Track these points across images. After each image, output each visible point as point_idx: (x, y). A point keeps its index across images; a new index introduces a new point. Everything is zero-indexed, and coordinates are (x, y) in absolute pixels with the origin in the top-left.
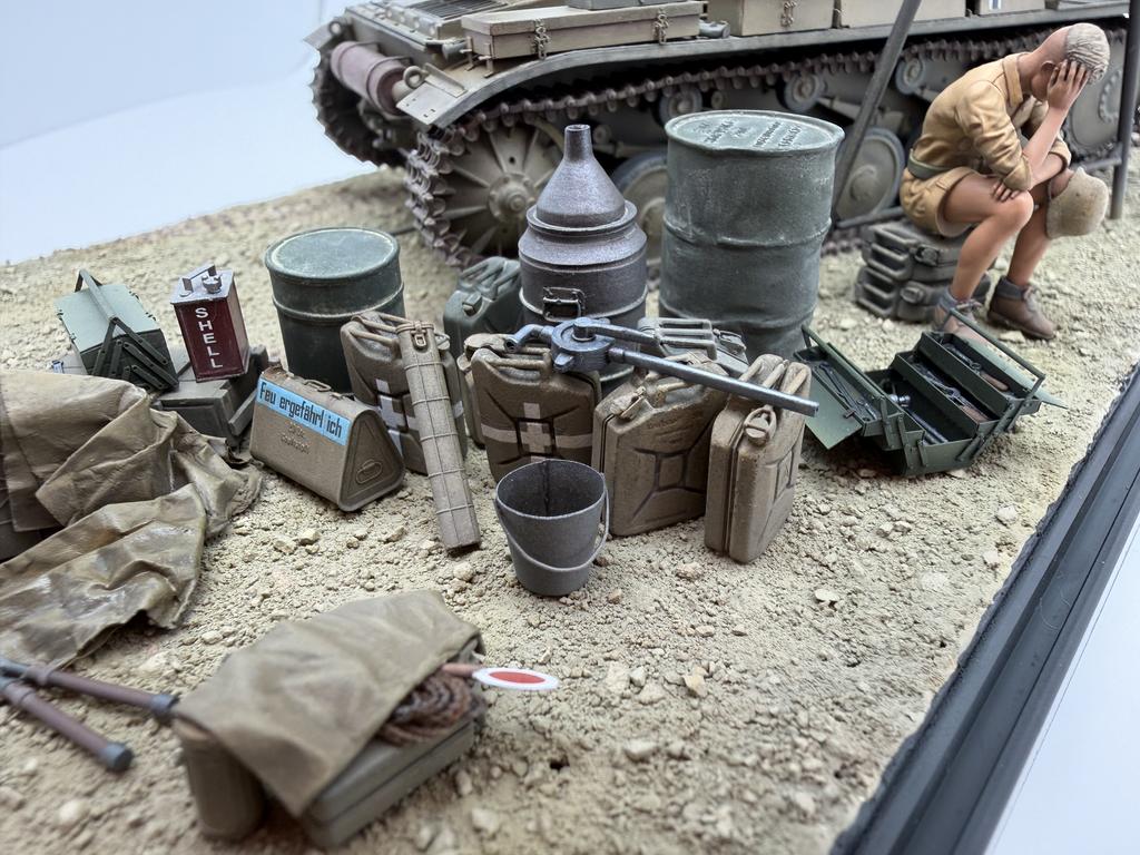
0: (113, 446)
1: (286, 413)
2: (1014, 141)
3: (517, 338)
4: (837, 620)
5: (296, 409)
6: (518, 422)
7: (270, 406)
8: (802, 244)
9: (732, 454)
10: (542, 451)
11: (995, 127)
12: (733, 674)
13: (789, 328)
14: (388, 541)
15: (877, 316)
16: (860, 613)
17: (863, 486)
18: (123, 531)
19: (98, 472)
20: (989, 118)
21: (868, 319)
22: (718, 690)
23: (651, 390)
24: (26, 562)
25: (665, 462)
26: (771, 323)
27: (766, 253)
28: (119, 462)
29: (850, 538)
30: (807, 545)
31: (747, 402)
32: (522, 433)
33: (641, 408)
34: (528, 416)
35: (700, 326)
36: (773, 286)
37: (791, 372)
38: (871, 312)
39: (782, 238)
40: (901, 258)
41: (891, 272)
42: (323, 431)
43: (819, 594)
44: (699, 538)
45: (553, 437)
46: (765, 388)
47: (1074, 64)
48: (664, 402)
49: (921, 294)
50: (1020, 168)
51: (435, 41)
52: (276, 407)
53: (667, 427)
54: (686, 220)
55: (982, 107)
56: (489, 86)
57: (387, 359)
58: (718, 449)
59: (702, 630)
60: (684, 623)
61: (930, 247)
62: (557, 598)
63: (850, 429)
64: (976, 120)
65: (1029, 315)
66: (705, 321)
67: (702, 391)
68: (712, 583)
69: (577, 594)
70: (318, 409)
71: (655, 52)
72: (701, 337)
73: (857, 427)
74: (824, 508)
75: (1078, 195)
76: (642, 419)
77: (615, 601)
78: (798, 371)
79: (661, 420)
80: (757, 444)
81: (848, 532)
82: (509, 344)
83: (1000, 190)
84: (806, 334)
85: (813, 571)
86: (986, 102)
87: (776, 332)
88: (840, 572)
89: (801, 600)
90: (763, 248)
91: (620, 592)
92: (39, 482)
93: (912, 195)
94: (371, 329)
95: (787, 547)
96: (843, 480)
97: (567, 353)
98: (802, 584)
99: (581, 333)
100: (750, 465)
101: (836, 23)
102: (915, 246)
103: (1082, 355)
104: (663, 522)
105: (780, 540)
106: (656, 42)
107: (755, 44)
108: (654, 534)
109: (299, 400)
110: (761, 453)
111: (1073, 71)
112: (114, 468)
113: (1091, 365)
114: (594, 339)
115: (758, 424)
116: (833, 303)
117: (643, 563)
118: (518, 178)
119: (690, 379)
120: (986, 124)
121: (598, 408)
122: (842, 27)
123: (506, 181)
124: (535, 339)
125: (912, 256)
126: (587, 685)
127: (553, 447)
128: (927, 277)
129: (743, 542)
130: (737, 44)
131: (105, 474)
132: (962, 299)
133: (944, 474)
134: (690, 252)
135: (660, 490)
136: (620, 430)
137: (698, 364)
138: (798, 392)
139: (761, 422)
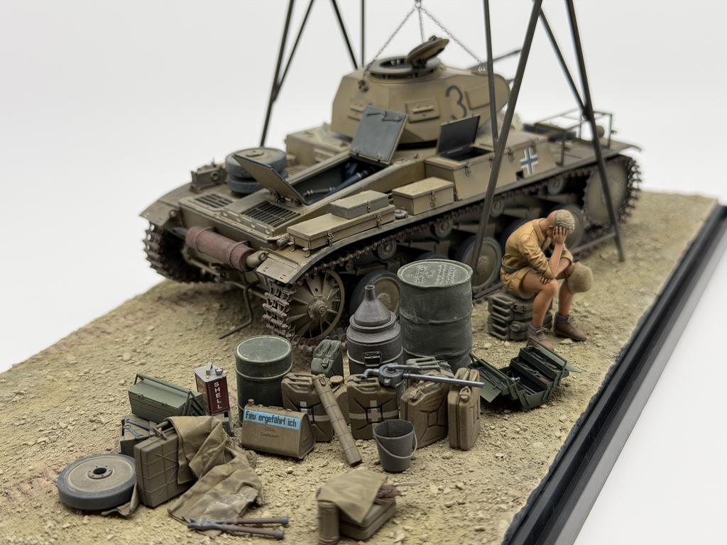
0: (213, 442)
1: (263, 422)
2: (544, 259)
3: (365, 375)
4: (505, 461)
5: (268, 419)
6: (367, 410)
7: (253, 420)
8: (464, 319)
9: (457, 406)
10: (377, 420)
11: (535, 254)
12: (472, 482)
13: (464, 354)
14: (323, 467)
15: (501, 340)
16: (512, 459)
17: (507, 416)
18: (227, 474)
19: (209, 454)
20: (532, 250)
21: (497, 342)
22: (469, 487)
23: (422, 387)
24: (191, 493)
25: (430, 415)
26: (456, 354)
27: (449, 325)
28: (215, 449)
29: (505, 435)
30: (489, 441)
31: (458, 387)
32: (369, 414)
33: (420, 395)
34: (372, 406)
35: (431, 360)
36: (455, 338)
37: (472, 373)
38: (498, 338)
39: (456, 318)
40: (507, 311)
41: (504, 318)
42: (286, 426)
43: (497, 455)
44: (447, 445)
45: (382, 414)
46: (464, 381)
47: (561, 228)
48: (429, 391)
49: (520, 327)
50: (549, 270)
51: (271, 238)
52: (257, 420)
53: (430, 401)
54: (413, 314)
55: (528, 246)
56: (310, 263)
57: (306, 392)
58: (452, 405)
59: (458, 472)
60: (451, 472)
61: (519, 305)
62: (401, 472)
63: (497, 393)
64: (526, 252)
65: (572, 330)
66: (433, 357)
67: (440, 385)
68: (457, 459)
69: (408, 469)
70: (282, 417)
71: (378, 232)
72: (434, 364)
73: (500, 392)
74: (493, 427)
75: (578, 275)
76: (422, 399)
77: (424, 469)
78: (474, 373)
79: (428, 398)
80: (465, 401)
81: (504, 434)
82: (363, 378)
83: (543, 279)
84: (472, 357)
85: (493, 449)
86: (529, 244)
87: (459, 357)
88: (503, 447)
89: (491, 458)
90: (448, 323)
91: (424, 466)
92: (188, 461)
93: (507, 281)
94: (293, 380)
95: (481, 443)
96: (498, 416)
97: (388, 378)
98: (490, 453)
99: (390, 370)
100: (464, 409)
101: (456, 199)
102: (512, 305)
103: (598, 346)
104: (431, 441)
105: (478, 440)
106: (377, 226)
107: (420, 217)
108: (429, 446)
109: (271, 415)
110: (467, 404)
111: (561, 231)
112: (213, 452)
113: (602, 351)
114: (396, 372)
115: (464, 394)
116: (478, 334)
117: (428, 456)
118: (320, 298)
119: (436, 381)
120: (531, 253)
121: (402, 398)
122: (458, 201)
123: (315, 300)
124: (371, 375)
125: (512, 309)
126: (424, 493)
127: (382, 418)
128: (520, 318)
129: (465, 441)
130: (412, 219)
131: (210, 455)
132: (538, 328)
133: (538, 407)
134: (417, 328)
135: (430, 426)
136: (414, 404)
137: (436, 376)
138: (476, 380)
139: (465, 393)
